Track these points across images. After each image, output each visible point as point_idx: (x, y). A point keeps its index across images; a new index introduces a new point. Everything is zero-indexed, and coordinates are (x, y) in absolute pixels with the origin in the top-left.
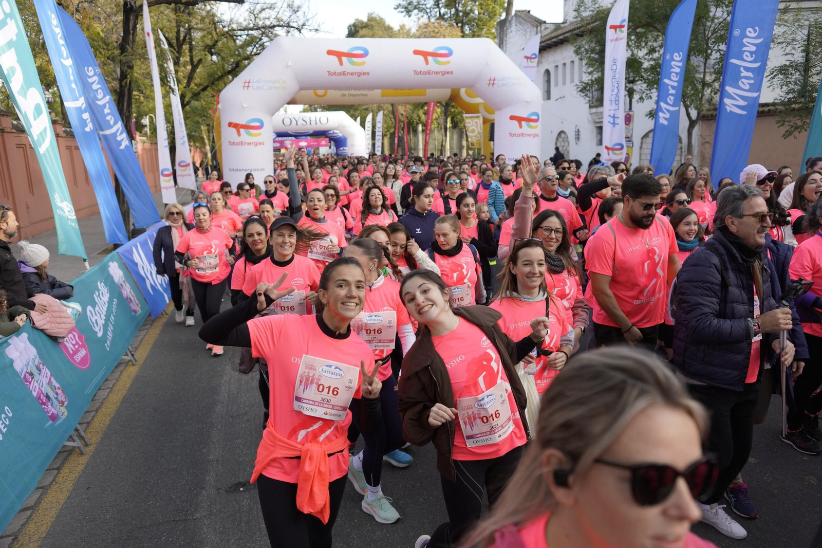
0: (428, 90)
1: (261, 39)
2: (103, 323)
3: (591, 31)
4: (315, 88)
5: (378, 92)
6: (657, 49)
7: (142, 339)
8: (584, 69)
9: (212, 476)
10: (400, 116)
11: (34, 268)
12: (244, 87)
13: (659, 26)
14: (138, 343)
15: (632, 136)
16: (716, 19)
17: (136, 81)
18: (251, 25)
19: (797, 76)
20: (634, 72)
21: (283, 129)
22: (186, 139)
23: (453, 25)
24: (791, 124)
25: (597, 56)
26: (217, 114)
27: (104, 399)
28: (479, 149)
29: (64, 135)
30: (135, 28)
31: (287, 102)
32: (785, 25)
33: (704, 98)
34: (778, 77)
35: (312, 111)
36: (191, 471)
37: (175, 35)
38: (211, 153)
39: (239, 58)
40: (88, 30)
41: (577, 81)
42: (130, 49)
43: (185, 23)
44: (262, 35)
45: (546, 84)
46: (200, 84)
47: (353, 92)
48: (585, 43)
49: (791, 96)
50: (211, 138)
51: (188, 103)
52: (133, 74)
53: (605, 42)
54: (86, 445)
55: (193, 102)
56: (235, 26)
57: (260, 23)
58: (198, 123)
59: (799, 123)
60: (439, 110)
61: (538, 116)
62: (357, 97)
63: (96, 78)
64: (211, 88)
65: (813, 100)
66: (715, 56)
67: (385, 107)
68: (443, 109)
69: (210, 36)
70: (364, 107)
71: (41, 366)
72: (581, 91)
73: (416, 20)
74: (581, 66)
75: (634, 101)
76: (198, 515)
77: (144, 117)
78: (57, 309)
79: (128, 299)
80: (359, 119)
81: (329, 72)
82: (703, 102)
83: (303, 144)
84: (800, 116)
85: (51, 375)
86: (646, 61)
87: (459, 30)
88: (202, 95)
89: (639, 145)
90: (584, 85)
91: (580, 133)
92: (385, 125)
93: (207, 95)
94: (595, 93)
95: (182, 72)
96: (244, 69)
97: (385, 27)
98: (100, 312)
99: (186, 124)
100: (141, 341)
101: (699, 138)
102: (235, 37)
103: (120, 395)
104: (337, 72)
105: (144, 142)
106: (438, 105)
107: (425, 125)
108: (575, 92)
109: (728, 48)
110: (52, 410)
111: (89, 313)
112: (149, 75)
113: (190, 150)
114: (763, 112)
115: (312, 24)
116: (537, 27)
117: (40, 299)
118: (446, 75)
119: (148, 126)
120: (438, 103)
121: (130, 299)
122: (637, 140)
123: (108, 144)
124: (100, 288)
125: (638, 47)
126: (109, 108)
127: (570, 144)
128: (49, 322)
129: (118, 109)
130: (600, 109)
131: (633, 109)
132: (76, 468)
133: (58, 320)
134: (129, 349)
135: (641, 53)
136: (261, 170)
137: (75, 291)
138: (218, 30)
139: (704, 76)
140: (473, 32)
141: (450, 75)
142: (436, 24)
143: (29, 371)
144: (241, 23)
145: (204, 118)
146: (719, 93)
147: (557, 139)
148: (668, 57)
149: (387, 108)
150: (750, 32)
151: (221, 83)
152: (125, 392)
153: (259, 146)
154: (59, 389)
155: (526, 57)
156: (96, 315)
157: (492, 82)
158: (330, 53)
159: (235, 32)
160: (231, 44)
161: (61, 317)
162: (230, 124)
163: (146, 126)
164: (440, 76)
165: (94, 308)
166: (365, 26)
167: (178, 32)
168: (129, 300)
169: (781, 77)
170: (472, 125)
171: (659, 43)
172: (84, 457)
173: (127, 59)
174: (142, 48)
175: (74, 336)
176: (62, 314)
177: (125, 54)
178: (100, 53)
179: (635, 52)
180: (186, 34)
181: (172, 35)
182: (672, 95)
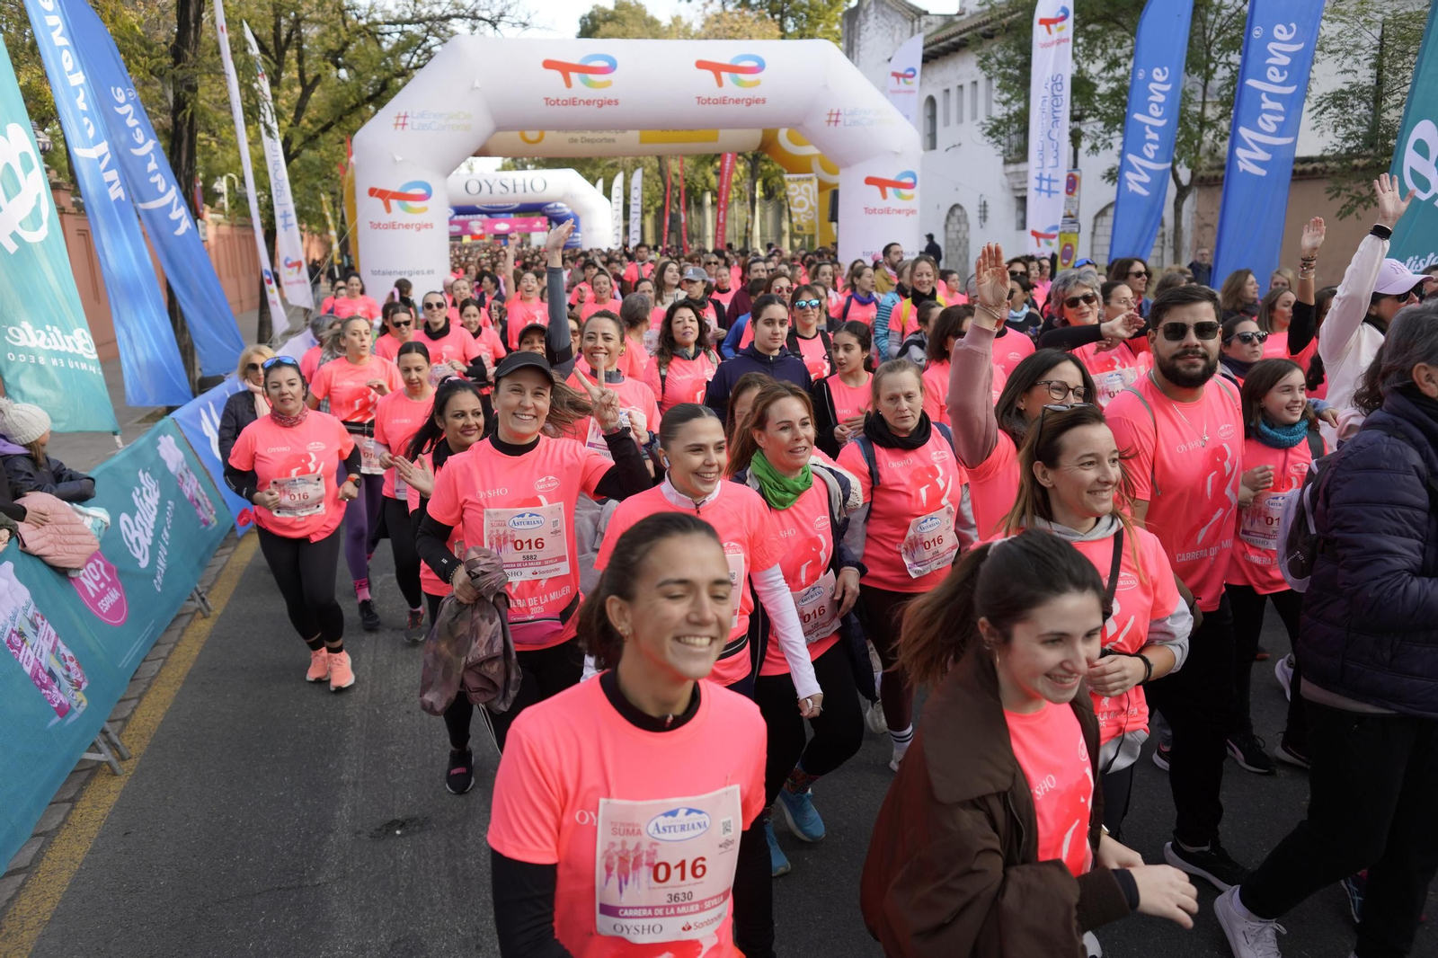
0: (721, 132)
1: (425, 40)
2: (150, 543)
3: (1008, 29)
4: (522, 127)
5: (634, 135)
6: (1122, 61)
7: (220, 571)
8: (995, 96)
9: (346, 810)
10: (673, 178)
11: (24, 446)
12: (397, 125)
13: (1125, 20)
14: (214, 577)
15: (1077, 214)
16: (1224, 8)
17: (203, 114)
18: (408, 16)
19: (1362, 110)
20: (1081, 101)
21: (465, 200)
22: (293, 218)
23: (766, 17)
24: (1352, 193)
25: (1017, 72)
26: (349, 173)
27: (153, 677)
28: (812, 237)
29: (74, 210)
30: (198, 19)
31: (474, 151)
32: (1342, 21)
33: (1202, 147)
34: (1329, 110)
35: (517, 169)
36: (309, 801)
37: (272, 31)
38: (339, 241)
39: (387, 74)
40: (113, 20)
41: (982, 117)
42: (190, 56)
43: (290, 10)
44: (427, 32)
45: (928, 121)
46: (319, 120)
47: (589, 135)
48: (997, 50)
49: (1351, 144)
50: (339, 216)
51: (297, 154)
52: (196, 100)
53: (1031, 48)
54: (122, 758)
55: (305, 151)
56: (378, 17)
57: (424, 12)
58: (314, 188)
59: (1366, 192)
60: (741, 168)
61: (913, 175)
62: (596, 145)
63: (128, 108)
64: (338, 126)
65: (1389, 152)
66: (1222, 73)
67: (646, 163)
68: (749, 165)
69: (334, 35)
70: (610, 162)
71: (39, 620)
72: (990, 134)
73: (701, 7)
74: (989, 90)
75: (1081, 152)
76: (321, 879)
77: (219, 178)
78: (66, 519)
79: (193, 500)
80: (600, 183)
81: (547, 99)
82: (1201, 155)
83: (502, 227)
84: (1367, 180)
85: (57, 636)
86: (1102, 82)
87: (775, 26)
88: (321, 139)
89: (1091, 230)
90: (995, 123)
91: (988, 209)
92: (647, 194)
93: (331, 140)
94: (1014, 138)
95: (286, 98)
96: (395, 94)
97: (645, 20)
98: (144, 524)
99: (294, 192)
100: (218, 575)
101: (1193, 218)
102: (379, 37)
103: (181, 670)
104: (561, 99)
105: (219, 224)
106: (740, 158)
107: (716, 194)
108: (979, 136)
109: (1245, 60)
110: (58, 696)
111: (123, 527)
112: (226, 104)
113: (302, 238)
114: (1303, 173)
115: (518, 14)
116: (913, 21)
117: (35, 501)
118: (754, 106)
119: (225, 194)
120: (739, 154)
121: (197, 501)
122: (1086, 220)
123: (155, 226)
124: (142, 481)
125: (1091, 57)
126: (156, 162)
127: (971, 228)
128: (51, 542)
129: (171, 164)
130: (1021, 167)
131: (1080, 167)
132: (103, 799)
133: (68, 538)
134: (196, 589)
135: (1094, 68)
136: (429, 272)
137: (98, 488)
138: (348, 24)
139: (1203, 109)
140: (802, 29)
141: (760, 105)
142: (736, 16)
143: (16, 628)
144: (390, 12)
145: (325, 180)
146: (1228, 138)
147: (948, 218)
148: (1141, 75)
149: (650, 164)
150: (1280, 31)
151: (355, 118)
152: (190, 665)
153: (423, 230)
154: (72, 660)
155: (895, 74)
156: (136, 529)
157: (834, 118)
158: (549, 64)
159: (379, 27)
160: (372, 48)
161: (73, 534)
162: (372, 192)
163: (221, 194)
164: (742, 106)
165: (132, 516)
166: (610, 18)
167: (277, 27)
168: (195, 502)
169: (1336, 111)
170: (800, 194)
171: (1127, 50)
172: (117, 780)
173: (185, 74)
174: (212, 55)
175: (98, 566)
176: (76, 528)
177: (182, 64)
178: (137, 62)
179: (1084, 66)
180: (292, 31)
181: (267, 32)
182: (1152, 141)
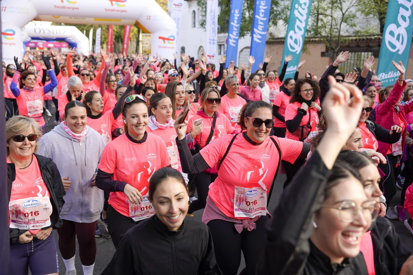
61: (174, 37)
62: (79, 20)
67: (103, 27)
80: (85, 32)
81: (55, 6)
92: (103, 37)
104: (60, 6)
118: (123, 13)
120: (131, 25)
141: (126, 12)
153: (13, 45)
155: (175, 5)
157: (149, 18)
164: (120, 12)
170: (146, 40)
182: (235, 31)
